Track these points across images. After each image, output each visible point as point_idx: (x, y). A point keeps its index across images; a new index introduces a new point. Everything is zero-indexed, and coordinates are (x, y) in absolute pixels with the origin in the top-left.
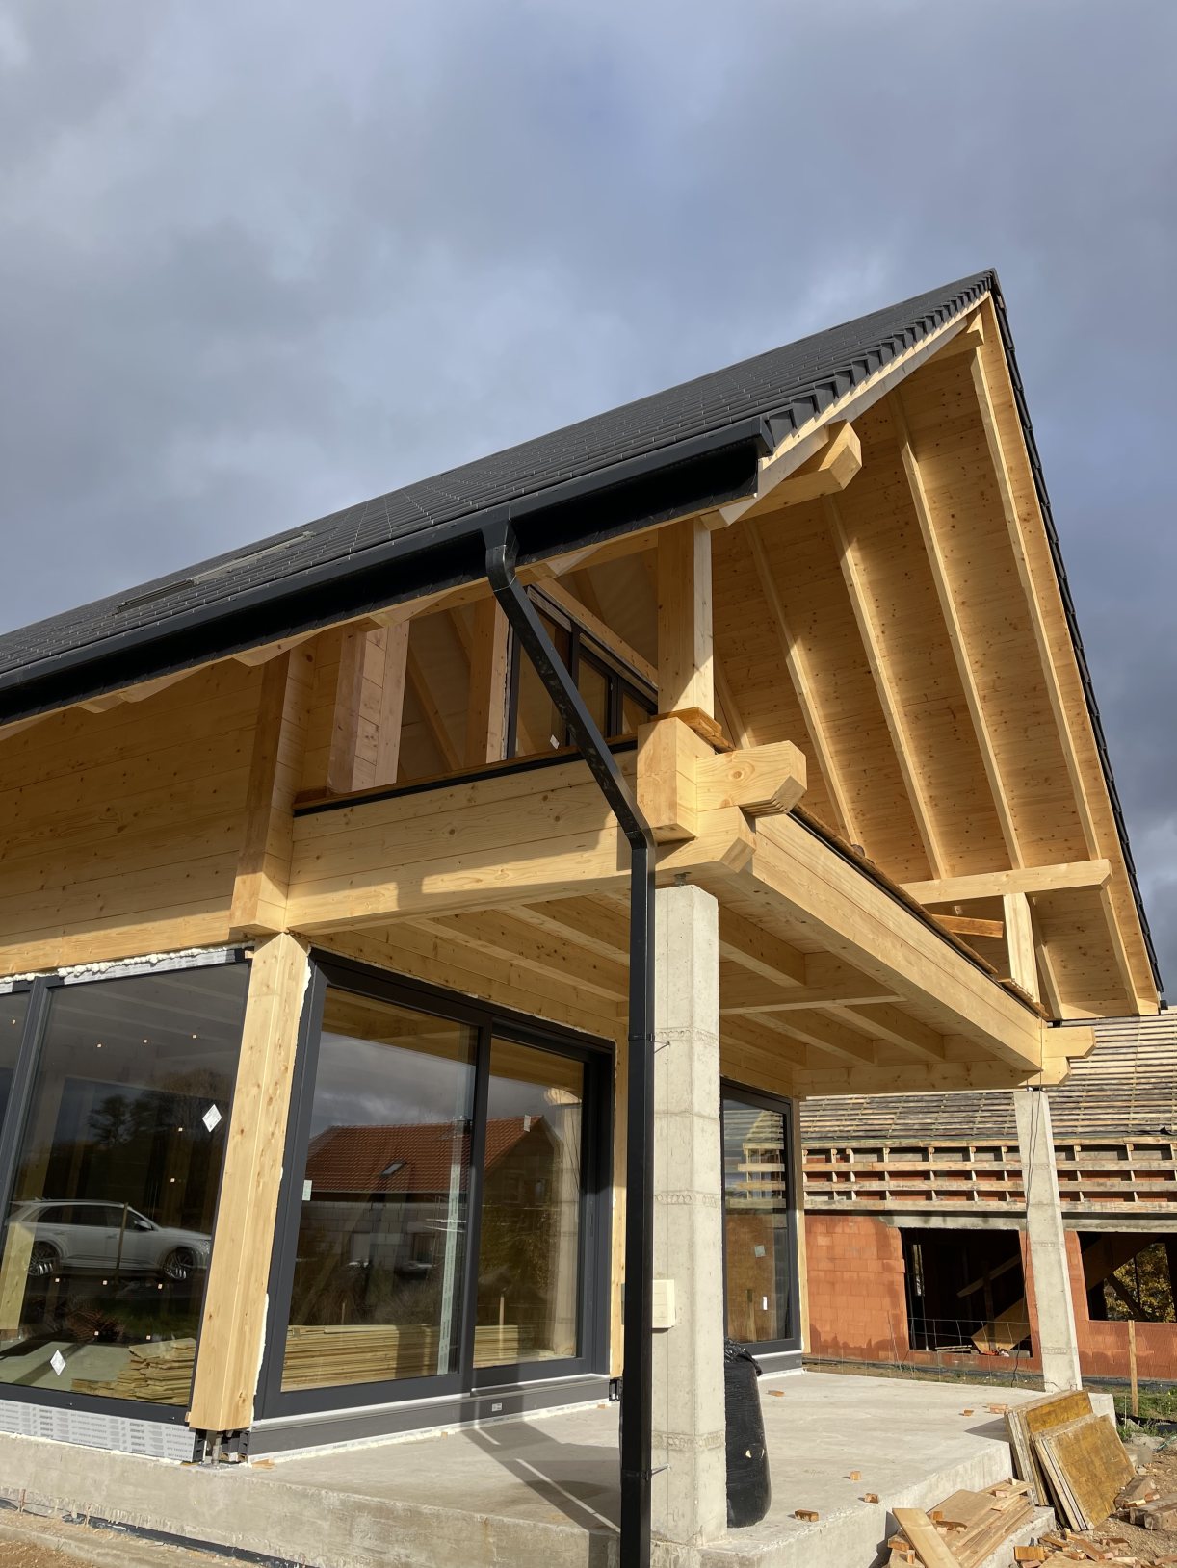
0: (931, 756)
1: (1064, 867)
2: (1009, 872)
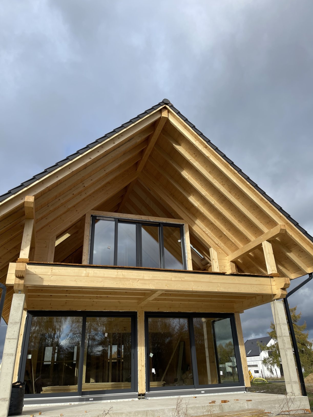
2: (262, 235)
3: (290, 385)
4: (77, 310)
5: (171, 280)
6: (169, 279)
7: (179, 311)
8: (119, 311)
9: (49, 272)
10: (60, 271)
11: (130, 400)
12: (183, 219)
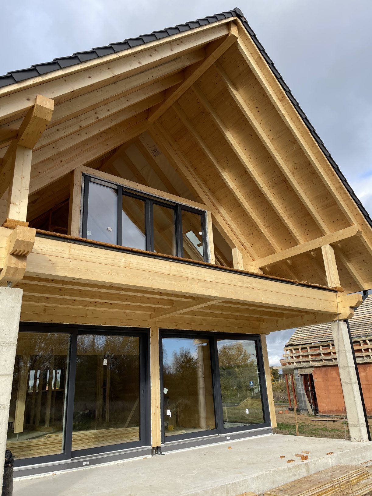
0: (283, 200)
1: (341, 231)
2: (323, 237)
3: (358, 428)
4: (62, 323)
5: (237, 285)
6: (235, 283)
7: (201, 330)
8: (126, 327)
9: (65, 252)
10: (84, 253)
11: (142, 458)
12: (204, 204)
